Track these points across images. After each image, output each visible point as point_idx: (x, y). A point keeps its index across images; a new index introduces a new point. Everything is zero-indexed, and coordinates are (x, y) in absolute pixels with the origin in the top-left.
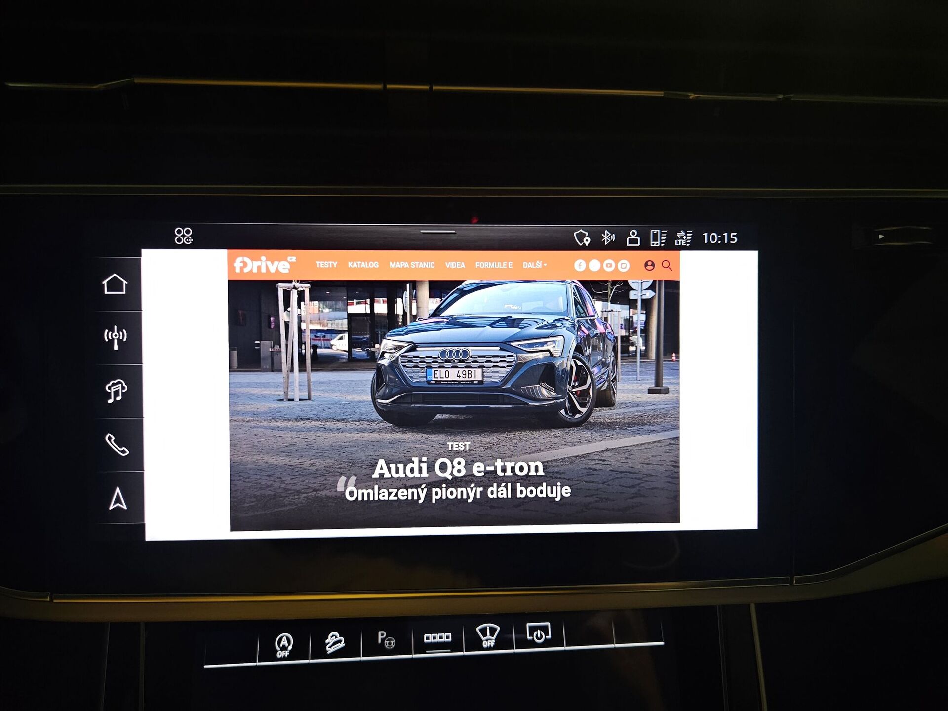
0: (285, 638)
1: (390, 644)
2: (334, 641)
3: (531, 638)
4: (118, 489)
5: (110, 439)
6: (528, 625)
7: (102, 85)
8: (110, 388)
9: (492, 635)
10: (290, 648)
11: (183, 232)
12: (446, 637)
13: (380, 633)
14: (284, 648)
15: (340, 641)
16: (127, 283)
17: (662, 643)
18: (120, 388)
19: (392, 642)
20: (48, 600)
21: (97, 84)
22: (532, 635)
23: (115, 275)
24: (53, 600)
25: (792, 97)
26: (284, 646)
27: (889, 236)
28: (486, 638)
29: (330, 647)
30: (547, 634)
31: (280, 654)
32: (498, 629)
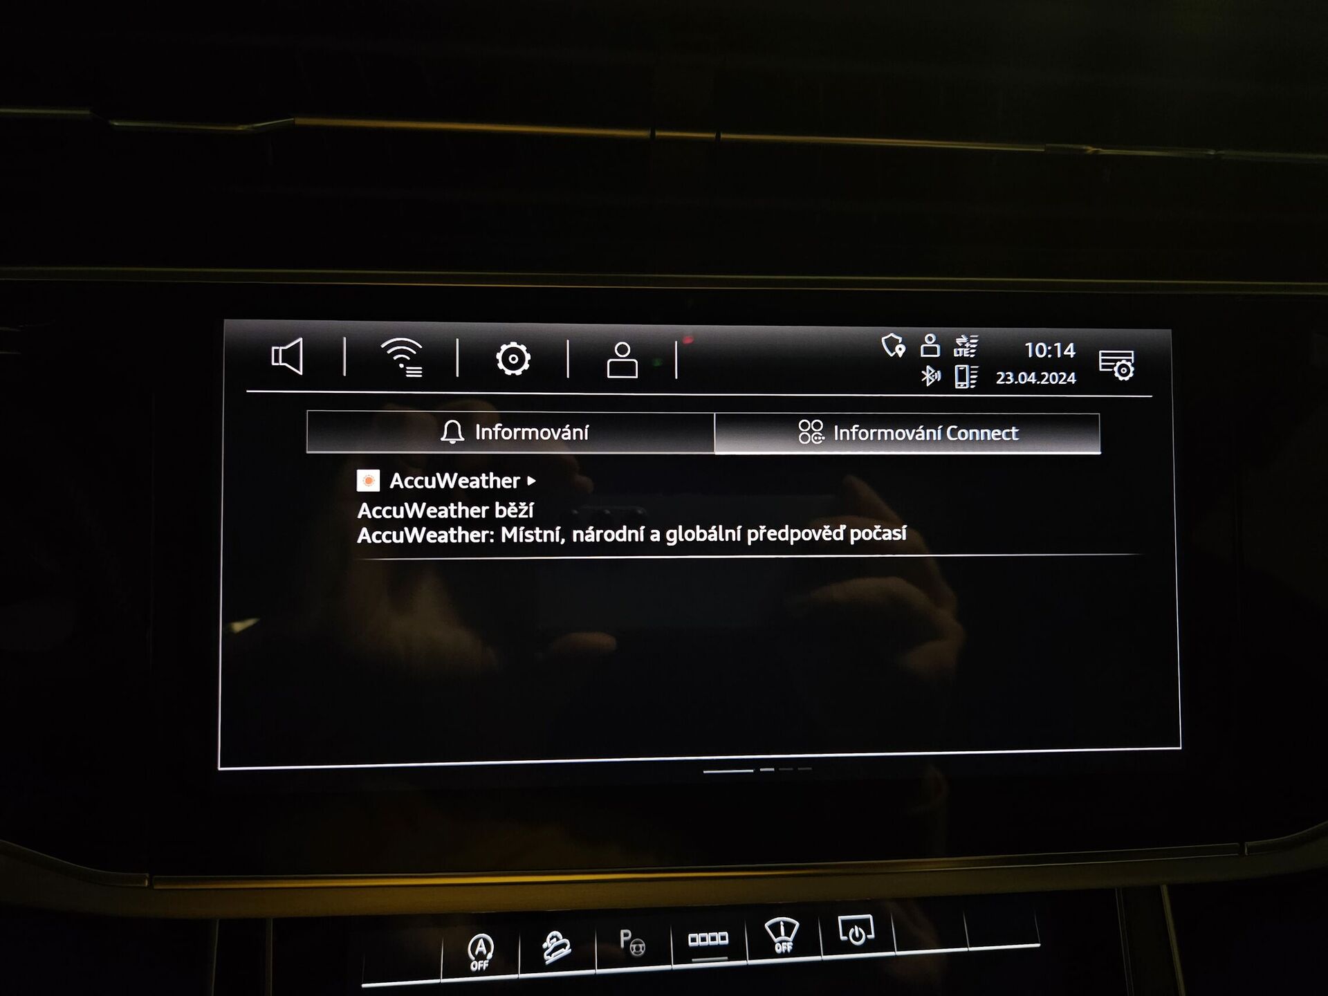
0: (481, 940)
1: (638, 948)
2: (555, 945)
3: (846, 938)
7: (250, 126)
9: (788, 934)
10: (490, 956)
12: (720, 938)
13: (622, 932)
15: (563, 946)
17: (1038, 945)
19: (641, 946)
20: (145, 883)
21: (243, 124)
22: (846, 933)
24: (153, 885)
25: (1224, 154)
26: (481, 953)
28: (779, 939)
29: (550, 954)
30: (868, 932)
31: (476, 966)
32: (797, 924)
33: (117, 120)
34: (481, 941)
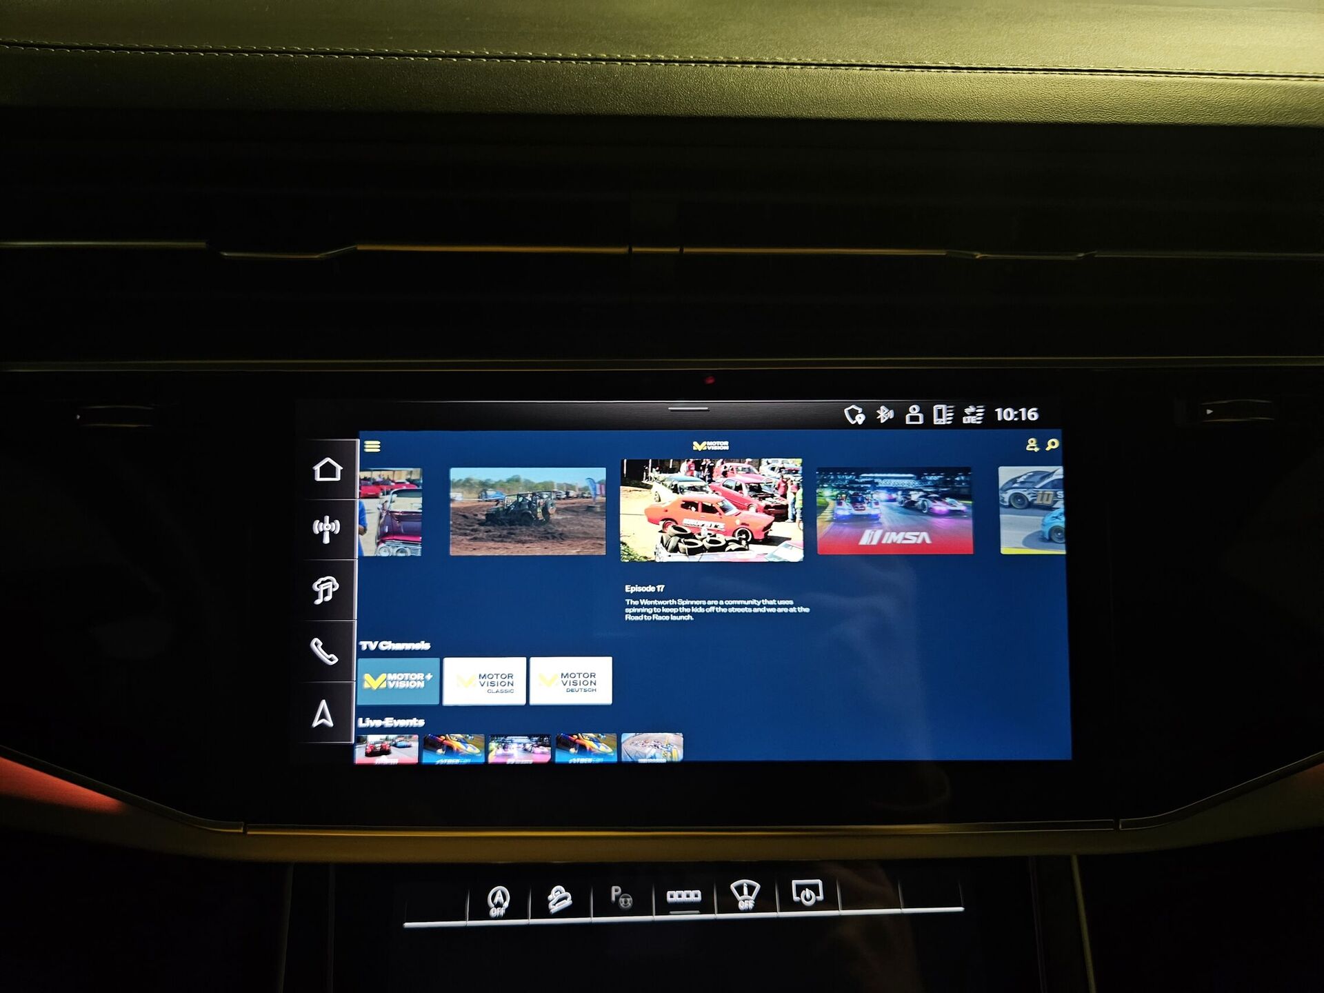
0: (499, 893)
1: (626, 902)
2: (559, 898)
3: (798, 898)
4: (323, 704)
6: (794, 883)
7: (323, 254)
9: (750, 893)
10: (506, 904)
12: (694, 896)
13: (614, 888)
14: (499, 905)
15: (565, 898)
16: (342, 468)
17: (961, 909)
19: (628, 899)
20: (241, 831)
21: (318, 253)
22: (799, 895)
23: (328, 460)
24: (246, 831)
25: (1095, 254)
26: (499, 902)
27: (1219, 411)
28: (743, 897)
29: (555, 905)
30: (817, 894)
31: (494, 912)
32: (758, 886)
33: (226, 251)
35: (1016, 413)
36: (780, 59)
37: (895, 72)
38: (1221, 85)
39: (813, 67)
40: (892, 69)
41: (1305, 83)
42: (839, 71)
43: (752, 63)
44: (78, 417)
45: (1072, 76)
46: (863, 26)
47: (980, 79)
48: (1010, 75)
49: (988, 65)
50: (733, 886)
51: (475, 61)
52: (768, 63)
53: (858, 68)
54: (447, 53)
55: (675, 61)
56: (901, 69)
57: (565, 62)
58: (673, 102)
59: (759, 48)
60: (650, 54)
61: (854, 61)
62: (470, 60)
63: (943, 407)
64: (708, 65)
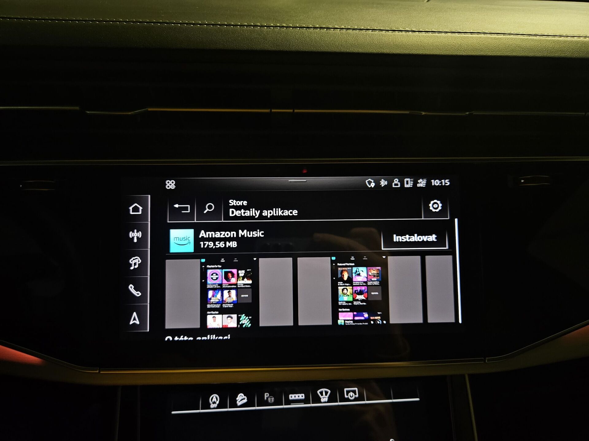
2: (241, 399)
3: (347, 396)
4: (135, 314)
5: (131, 287)
6: (345, 390)
7: (133, 112)
8: (132, 261)
9: (326, 395)
10: (218, 402)
11: (171, 182)
12: (301, 396)
13: (266, 394)
14: (214, 403)
15: (244, 399)
16: (142, 208)
17: (418, 399)
18: (138, 261)
19: (272, 399)
20: (98, 372)
21: (130, 112)
22: (347, 395)
23: (136, 204)
24: (100, 372)
25: (473, 113)
26: (214, 401)
27: (527, 181)
28: (323, 396)
29: (239, 402)
30: (355, 394)
31: (212, 406)
32: (329, 391)
33: (89, 111)
34: (214, 397)
35: (440, 182)
36: (336, 26)
37: (387, 32)
38: (527, 39)
39: (351, 30)
40: (386, 31)
41: (562, 39)
42: (363, 32)
43: (324, 28)
44: (21, 186)
45: (463, 35)
46: (372, 13)
47: (423, 36)
48: (437, 34)
49: (427, 30)
50: (318, 392)
51: (201, 26)
52: (332, 28)
53: (371, 31)
54: (189, 23)
55: (291, 27)
56: (389, 31)
57: (241, 27)
58: (290, 45)
59: (327, 21)
60: (279, 24)
61: (369, 28)
62: (199, 26)
63: (409, 179)
64: (305, 29)
